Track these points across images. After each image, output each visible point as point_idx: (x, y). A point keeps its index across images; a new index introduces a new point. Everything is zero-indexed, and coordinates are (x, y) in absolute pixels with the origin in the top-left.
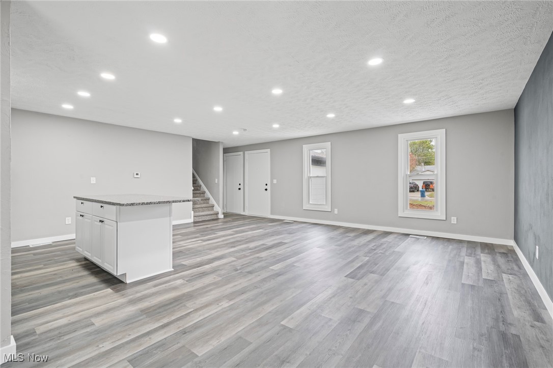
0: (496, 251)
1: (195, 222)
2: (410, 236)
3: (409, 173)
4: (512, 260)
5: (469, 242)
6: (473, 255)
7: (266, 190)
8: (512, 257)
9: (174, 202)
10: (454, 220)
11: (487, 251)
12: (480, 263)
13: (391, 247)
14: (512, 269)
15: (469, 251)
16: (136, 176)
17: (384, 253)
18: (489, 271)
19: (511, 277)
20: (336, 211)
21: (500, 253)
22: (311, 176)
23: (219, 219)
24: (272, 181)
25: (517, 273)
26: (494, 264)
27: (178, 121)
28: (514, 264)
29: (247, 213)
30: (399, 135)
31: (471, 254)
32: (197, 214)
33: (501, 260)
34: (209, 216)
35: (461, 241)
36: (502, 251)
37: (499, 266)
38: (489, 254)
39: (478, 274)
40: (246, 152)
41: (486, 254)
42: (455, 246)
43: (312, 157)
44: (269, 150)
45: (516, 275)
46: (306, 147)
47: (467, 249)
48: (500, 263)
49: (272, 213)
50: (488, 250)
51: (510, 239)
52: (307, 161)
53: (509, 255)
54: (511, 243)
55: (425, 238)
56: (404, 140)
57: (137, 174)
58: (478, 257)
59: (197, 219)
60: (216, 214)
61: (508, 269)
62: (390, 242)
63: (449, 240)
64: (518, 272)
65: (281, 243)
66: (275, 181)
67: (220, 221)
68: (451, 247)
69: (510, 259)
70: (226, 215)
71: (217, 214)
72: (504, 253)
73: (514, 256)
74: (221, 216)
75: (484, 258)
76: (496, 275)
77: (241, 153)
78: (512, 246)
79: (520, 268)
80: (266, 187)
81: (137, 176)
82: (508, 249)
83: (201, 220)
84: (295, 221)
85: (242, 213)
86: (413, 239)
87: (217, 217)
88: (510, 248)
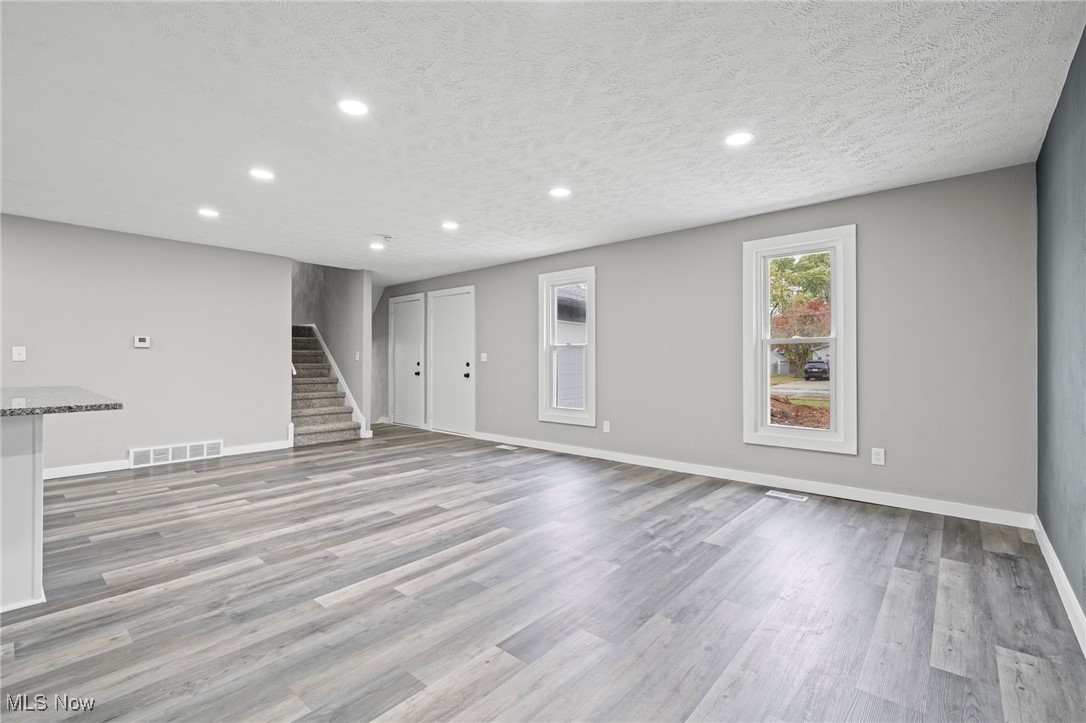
0: (985, 547)
1: (296, 448)
2: (769, 493)
3: (769, 337)
4: (1030, 584)
5: (916, 515)
6: (916, 564)
7: (467, 376)
8: (1032, 574)
9: (49, 411)
10: (878, 456)
11: (958, 548)
12: (933, 597)
13: (700, 529)
14: (1030, 625)
15: (910, 547)
16: (138, 344)
17: (669, 551)
18: (956, 634)
19: (1026, 663)
20: (606, 427)
21: (997, 556)
22: (556, 344)
23: (360, 439)
24: (478, 357)
25: (1047, 648)
26: (975, 602)
27: (208, 213)
28: (1036, 603)
29: (431, 426)
30: (744, 243)
31: (912, 558)
32: (304, 429)
33: (997, 584)
34: (335, 434)
35: (893, 513)
36: (1004, 548)
37: (988, 613)
38: (964, 558)
39: (919, 644)
40: (429, 293)
41: (956, 559)
42: (876, 525)
43: (559, 301)
44: (471, 288)
45: (1041, 655)
46: (545, 280)
47: (905, 540)
48: (993, 599)
49: (479, 428)
50: (964, 544)
51: (1028, 511)
52: (548, 310)
53: (1023, 564)
54: (1030, 522)
55: (806, 498)
56: (757, 254)
57: (142, 340)
58: (930, 570)
59: (305, 441)
60: (355, 429)
61: (1017, 626)
62: (707, 512)
63: (864, 507)
64: (1048, 637)
65: (436, 507)
66: (484, 357)
67: (362, 444)
68: (862, 530)
69: (1023, 584)
70: (378, 430)
71: (358, 428)
72: (1007, 557)
73: (1037, 570)
74: (366, 433)
75: (950, 573)
76: (977, 652)
77: (421, 296)
78: (1032, 532)
79: (1055, 624)
80: (467, 370)
81: (142, 344)
82: (1020, 540)
83: (314, 442)
84: (520, 448)
85: (423, 427)
86: (772, 503)
87: (356, 435)
88: (1025, 539)
